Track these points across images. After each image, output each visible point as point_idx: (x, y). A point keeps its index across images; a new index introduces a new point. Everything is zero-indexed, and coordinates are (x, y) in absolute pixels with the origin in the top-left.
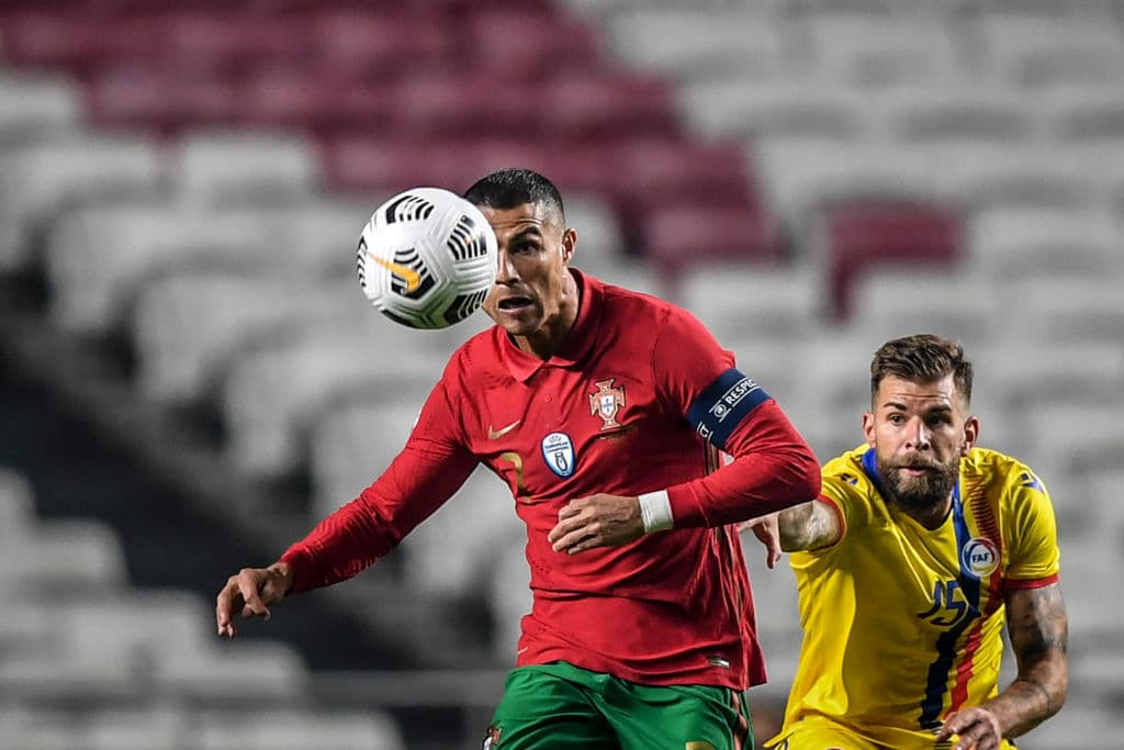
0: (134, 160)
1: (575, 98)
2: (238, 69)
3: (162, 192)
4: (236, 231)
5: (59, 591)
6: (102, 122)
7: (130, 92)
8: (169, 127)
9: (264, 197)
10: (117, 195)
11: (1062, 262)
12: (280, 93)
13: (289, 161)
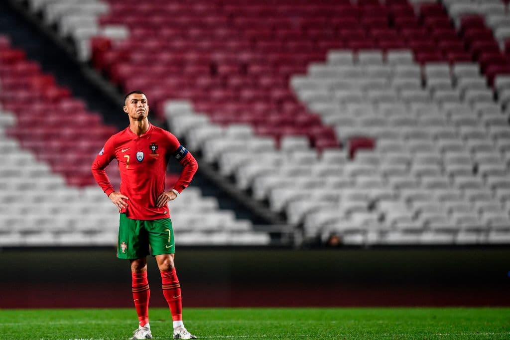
0: (218, 130)
1: (301, 118)
2: (238, 113)
3: (223, 136)
4: (239, 143)
5: (206, 211)
6: (214, 122)
7: (219, 117)
8: (225, 123)
9: (243, 137)
10: (214, 137)
11: (394, 148)
12: (246, 117)
13: (247, 130)
